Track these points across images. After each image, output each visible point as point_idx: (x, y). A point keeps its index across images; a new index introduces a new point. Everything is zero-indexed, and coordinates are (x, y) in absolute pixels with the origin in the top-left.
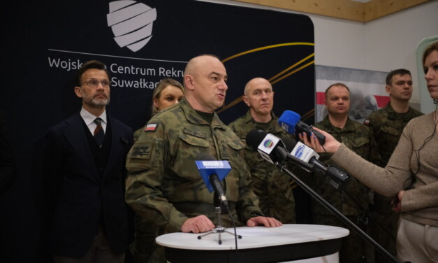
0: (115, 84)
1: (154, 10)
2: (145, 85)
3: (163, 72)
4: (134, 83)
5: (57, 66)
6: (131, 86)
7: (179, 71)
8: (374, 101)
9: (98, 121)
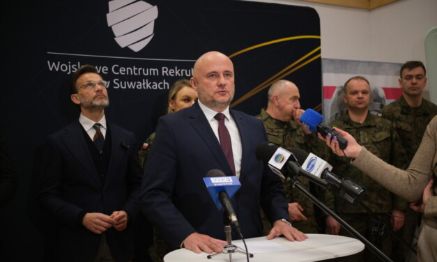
0: (117, 86)
1: (156, 7)
2: (148, 85)
3: (166, 72)
4: (137, 84)
5: (57, 70)
6: (133, 87)
7: (182, 70)
8: (382, 94)
9: (97, 127)
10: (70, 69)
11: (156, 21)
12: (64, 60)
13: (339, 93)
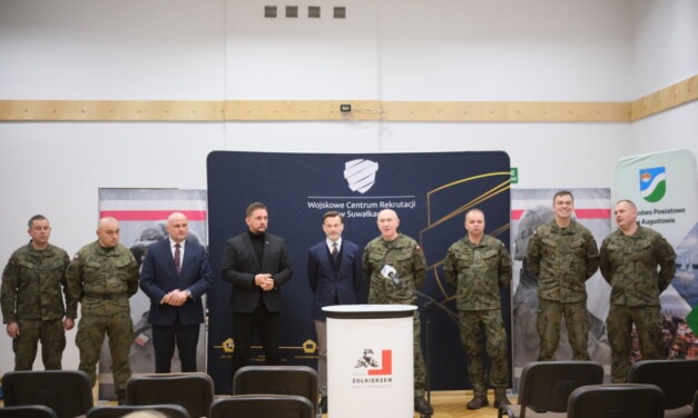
0: (349, 215)
1: (377, 163)
2: (370, 214)
3: (383, 205)
4: (362, 214)
5: (313, 207)
6: (360, 216)
7: (395, 203)
9: (335, 244)
10: (320, 206)
11: (377, 173)
12: (317, 201)
13: (528, 215)
